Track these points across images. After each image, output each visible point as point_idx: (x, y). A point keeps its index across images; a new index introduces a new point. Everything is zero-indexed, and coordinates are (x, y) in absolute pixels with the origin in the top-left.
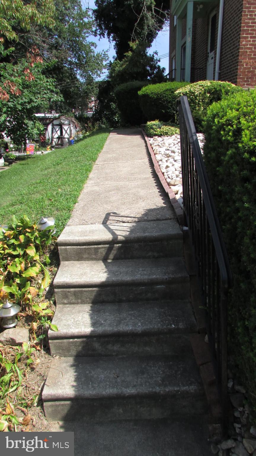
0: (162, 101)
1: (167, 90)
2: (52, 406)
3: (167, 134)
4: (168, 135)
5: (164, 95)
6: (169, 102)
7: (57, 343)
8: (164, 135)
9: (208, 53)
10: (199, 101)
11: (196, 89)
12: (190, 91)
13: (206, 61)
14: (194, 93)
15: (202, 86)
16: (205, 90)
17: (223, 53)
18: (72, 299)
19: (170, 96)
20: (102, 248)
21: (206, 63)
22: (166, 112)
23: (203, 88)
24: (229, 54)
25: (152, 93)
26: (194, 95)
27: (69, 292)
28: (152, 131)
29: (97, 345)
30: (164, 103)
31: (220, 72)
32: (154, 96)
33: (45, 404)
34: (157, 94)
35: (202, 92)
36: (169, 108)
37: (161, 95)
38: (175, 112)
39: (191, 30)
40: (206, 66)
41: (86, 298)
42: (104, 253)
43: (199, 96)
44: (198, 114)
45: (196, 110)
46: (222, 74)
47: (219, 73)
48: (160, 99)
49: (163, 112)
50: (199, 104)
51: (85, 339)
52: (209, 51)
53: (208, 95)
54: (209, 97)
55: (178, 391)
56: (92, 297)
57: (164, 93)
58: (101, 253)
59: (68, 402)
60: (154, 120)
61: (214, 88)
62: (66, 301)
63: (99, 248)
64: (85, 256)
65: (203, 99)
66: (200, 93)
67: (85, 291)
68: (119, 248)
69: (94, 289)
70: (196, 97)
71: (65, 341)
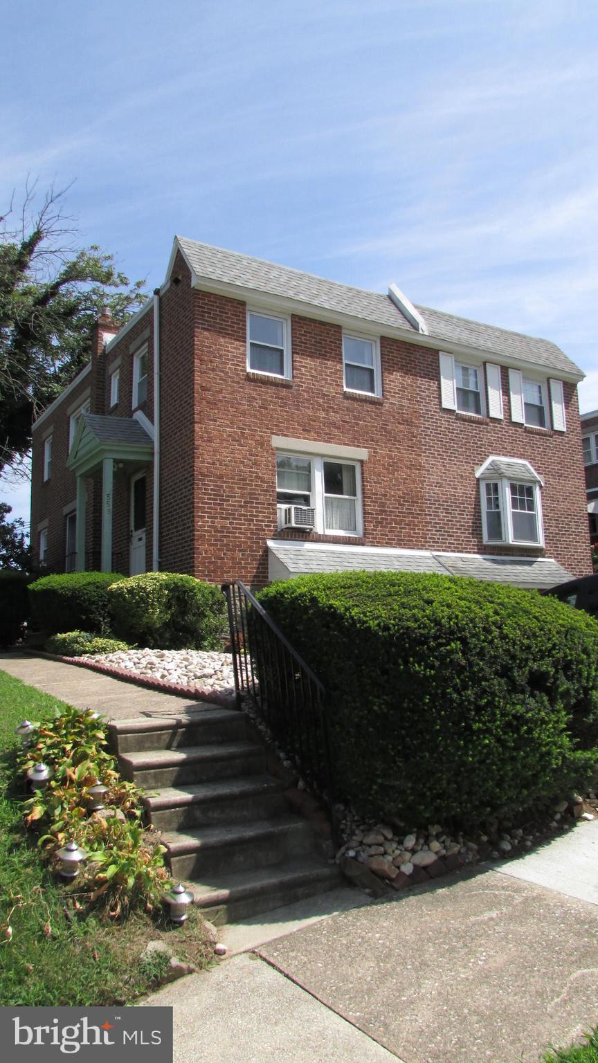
0: (81, 600)
1: (89, 584)
2: (179, 861)
3: (104, 650)
4: (106, 652)
5: (85, 591)
6: (93, 603)
7: (159, 814)
8: (99, 652)
9: (132, 531)
10: (153, 601)
11: (148, 583)
12: (138, 585)
13: (128, 542)
14: (144, 589)
15: (155, 579)
16: (161, 584)
17: (164, 534)
18: (152, 782)
19: (94, 594)
20: (166, 733)
21: (128, 546)
22: (88, 618)
23: (158, 582)
24: (177, 536)
25: (62, 588)
26: (145, 592)
27: (149, 774)
28: (76, 646)
29: (198, 813)
30: (84, 605)
31: (160, 560)
32: (67, 592)
33: (173, 860)
34: (73, 590)
35: (157, 588)
36: (93, 613)
37: (79, 592)
38: (101, 619)
39: (111, 496)
40: (128, 550)
41: (167, 781)
42: (167, 740)
43: (153, 593)
44: (152, 619)
45: (148, 613)
46: (163, 564)
47: (160, 563)
48: (78, 597)
49: (81, 618)
50: (153, 604)
51: (186, 808)
52: (132, 528)
53: (167, 592)
54: (168, 595)
55: (289, 828)
56: (173, 779)
57: (85, 589)
58: (165, 740)
59: (194, 855)
60: (72, 630)
61: (174, 583)
62: (145, 786)
63: (163, 734)
64: (147, 745)
65: (159, 598)
66: (154, 590)
67: (166, 772)
68: (184, 733)
69: (175, 768)
70: (148, 595)
71: (167, 811)
